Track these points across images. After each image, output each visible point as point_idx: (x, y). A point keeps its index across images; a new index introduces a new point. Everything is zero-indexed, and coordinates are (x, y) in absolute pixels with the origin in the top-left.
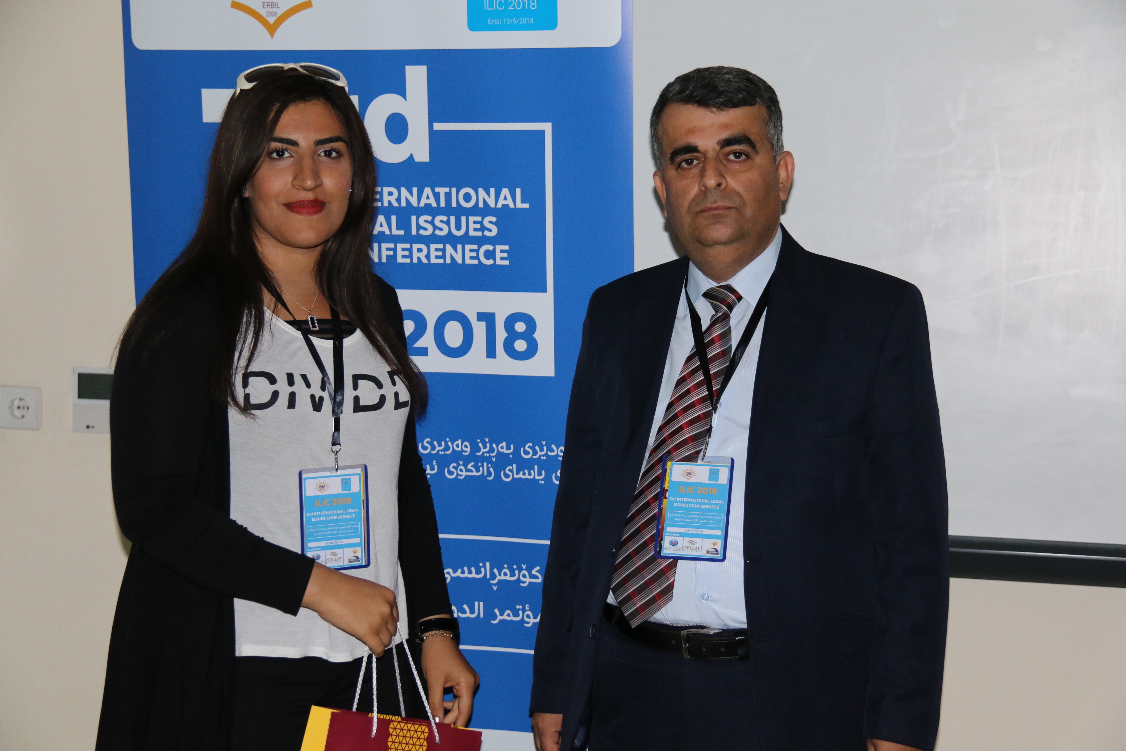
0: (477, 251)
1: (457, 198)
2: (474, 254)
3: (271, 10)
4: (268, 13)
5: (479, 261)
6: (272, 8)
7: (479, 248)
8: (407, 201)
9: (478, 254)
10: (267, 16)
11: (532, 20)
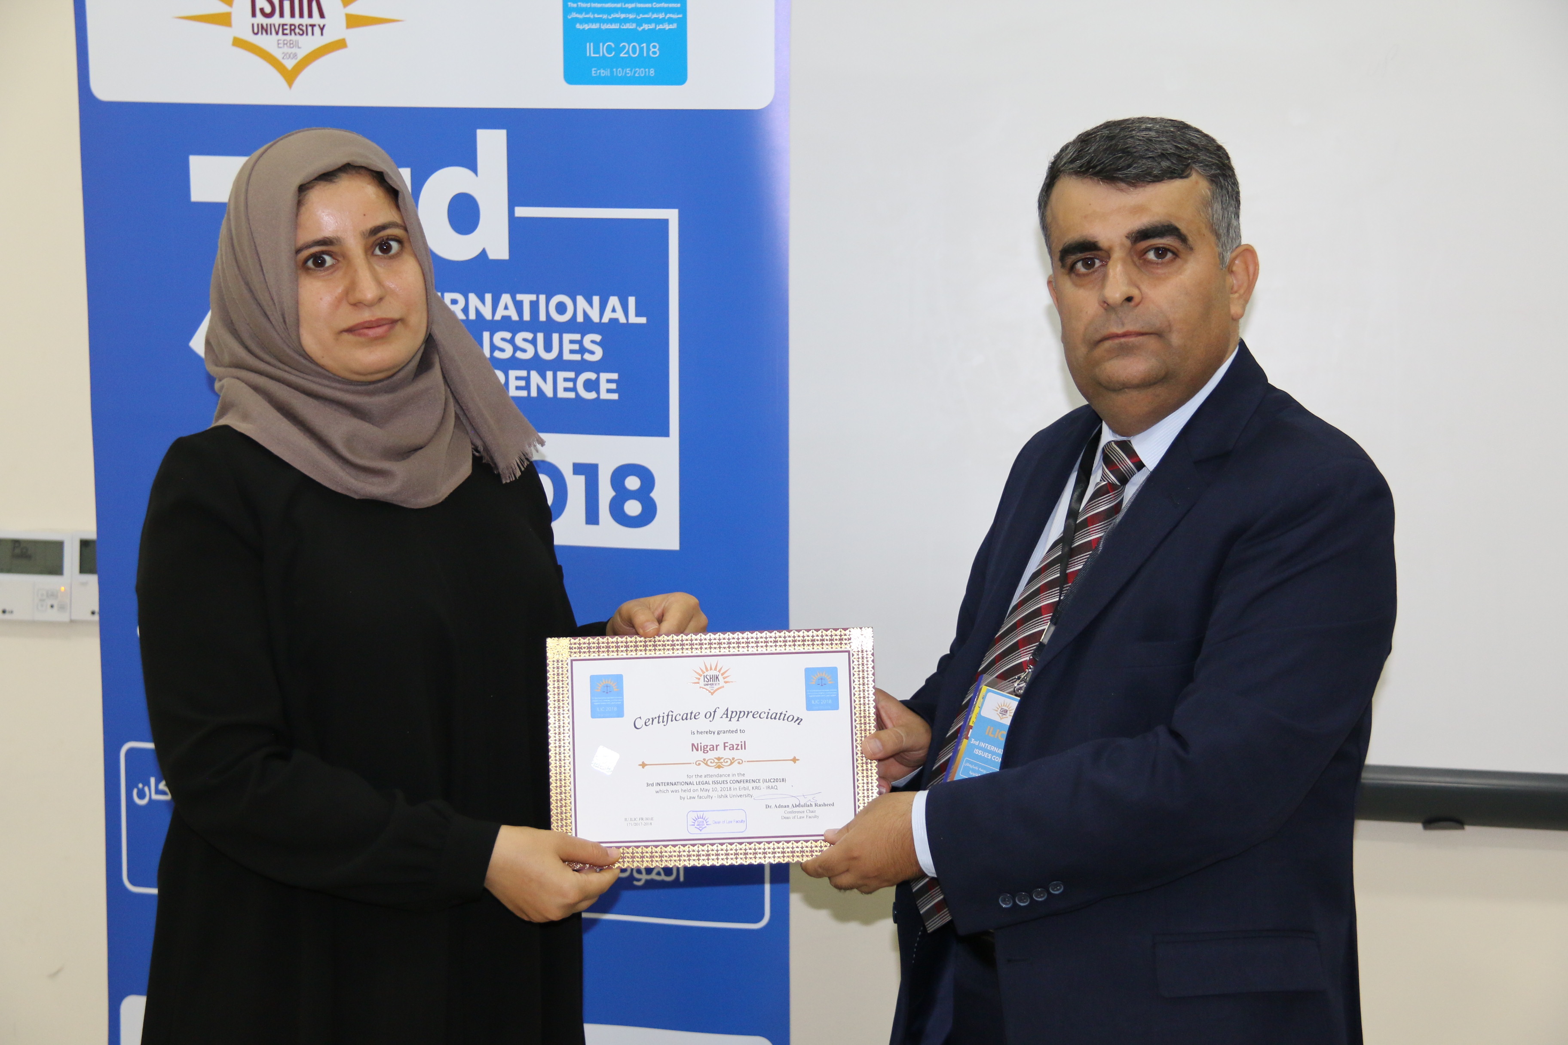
0: (574, 381)
1: (548, 308)
2: (570, 385)
3: (290, 51)
4: (285, 54)
5: (577, 394)
6: (291, 48)
7: (577, 376)
8: (478, 312)
9: (575, 385)
10: (283, 58)
11: (653, 72)
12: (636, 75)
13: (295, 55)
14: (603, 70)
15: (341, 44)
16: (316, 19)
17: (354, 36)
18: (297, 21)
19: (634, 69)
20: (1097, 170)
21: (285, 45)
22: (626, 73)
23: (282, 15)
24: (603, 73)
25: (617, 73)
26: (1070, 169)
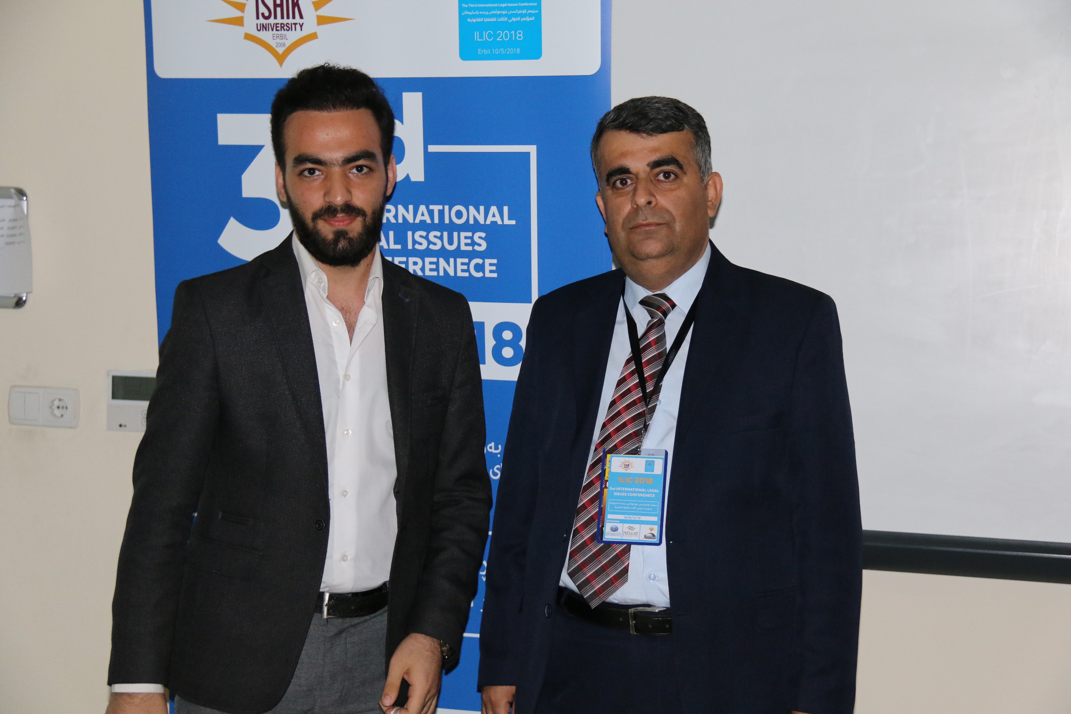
0: (468, 264)
1: (450, 215)
2: (465, 267)
3: (281, 41)
4: (276, 44)
5: (470, 274)
6: (281, 39)
7: (470, 261)
9: (468, 267)
11: (519, 51)
12: (508, 53)
13: (284, 44)
14: (485, 50)
15: (313, 36)
16: (298, 19)
17: (322, 30)
18: (285, 21)
19: (506, 49)
20: (629, 126)
21: (278, 38)
22: (501, 51)
23: (275, 18)
24: (486, 52)
25: (495, 52)
26: (612, 126)
